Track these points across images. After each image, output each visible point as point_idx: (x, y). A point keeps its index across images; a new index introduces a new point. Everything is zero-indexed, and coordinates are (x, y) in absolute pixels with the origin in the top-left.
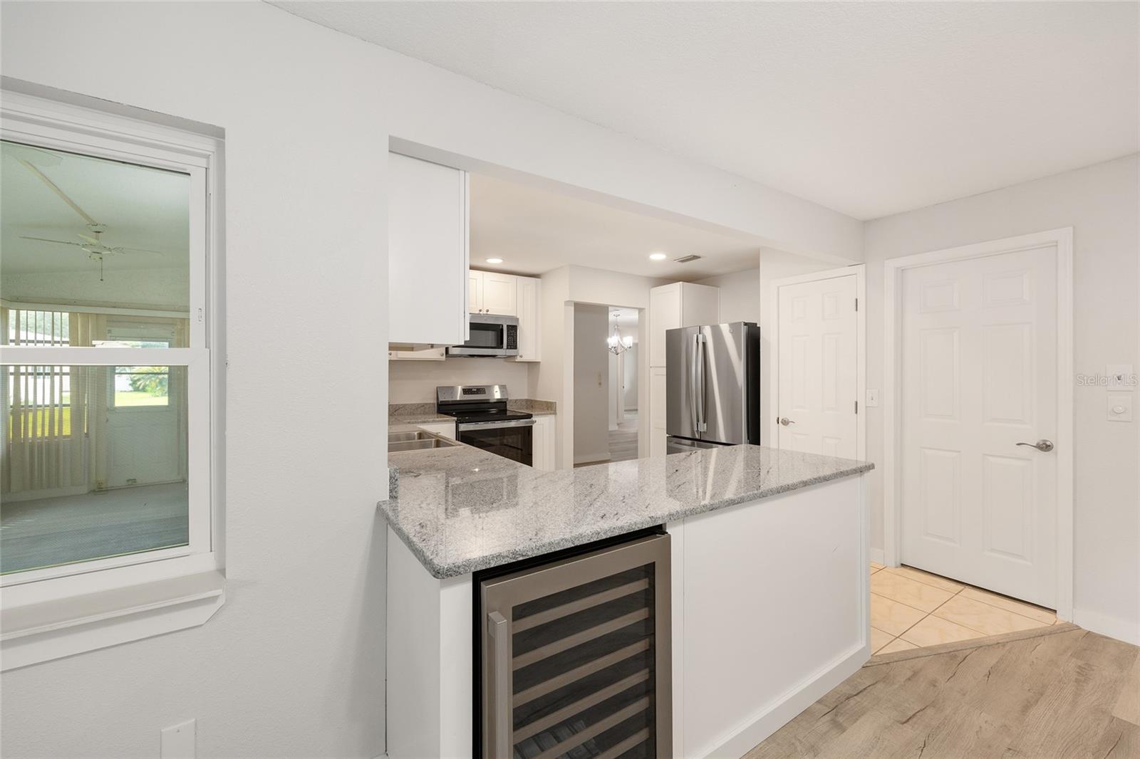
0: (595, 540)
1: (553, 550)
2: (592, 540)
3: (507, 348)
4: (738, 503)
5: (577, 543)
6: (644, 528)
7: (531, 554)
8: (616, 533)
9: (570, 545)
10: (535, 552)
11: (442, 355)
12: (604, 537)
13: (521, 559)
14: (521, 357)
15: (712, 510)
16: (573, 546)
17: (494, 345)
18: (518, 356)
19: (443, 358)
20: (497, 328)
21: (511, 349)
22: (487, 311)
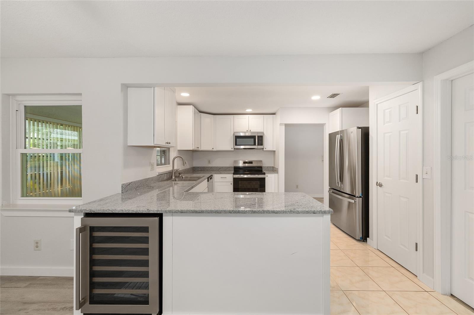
0: (121, 212)
1: (104, 212)
2: (120, 212)
3: (258, 145)
4: (199, 213)
5: (114, 212)
6: (143, 213)
7: (96, 212)
8: (130, 212)
9: (111, 212)
10: (98, 211)
11: (232, 149)
12: (125, 212)
13: (93, 212)
14: (265, 148)
15: (181, 213)
16: (112, 212)
17: (253, 144)
18: (264, 148)
19: (233, 150)
20: (253, 137)
21: (260, 145)
22: (250, 130)
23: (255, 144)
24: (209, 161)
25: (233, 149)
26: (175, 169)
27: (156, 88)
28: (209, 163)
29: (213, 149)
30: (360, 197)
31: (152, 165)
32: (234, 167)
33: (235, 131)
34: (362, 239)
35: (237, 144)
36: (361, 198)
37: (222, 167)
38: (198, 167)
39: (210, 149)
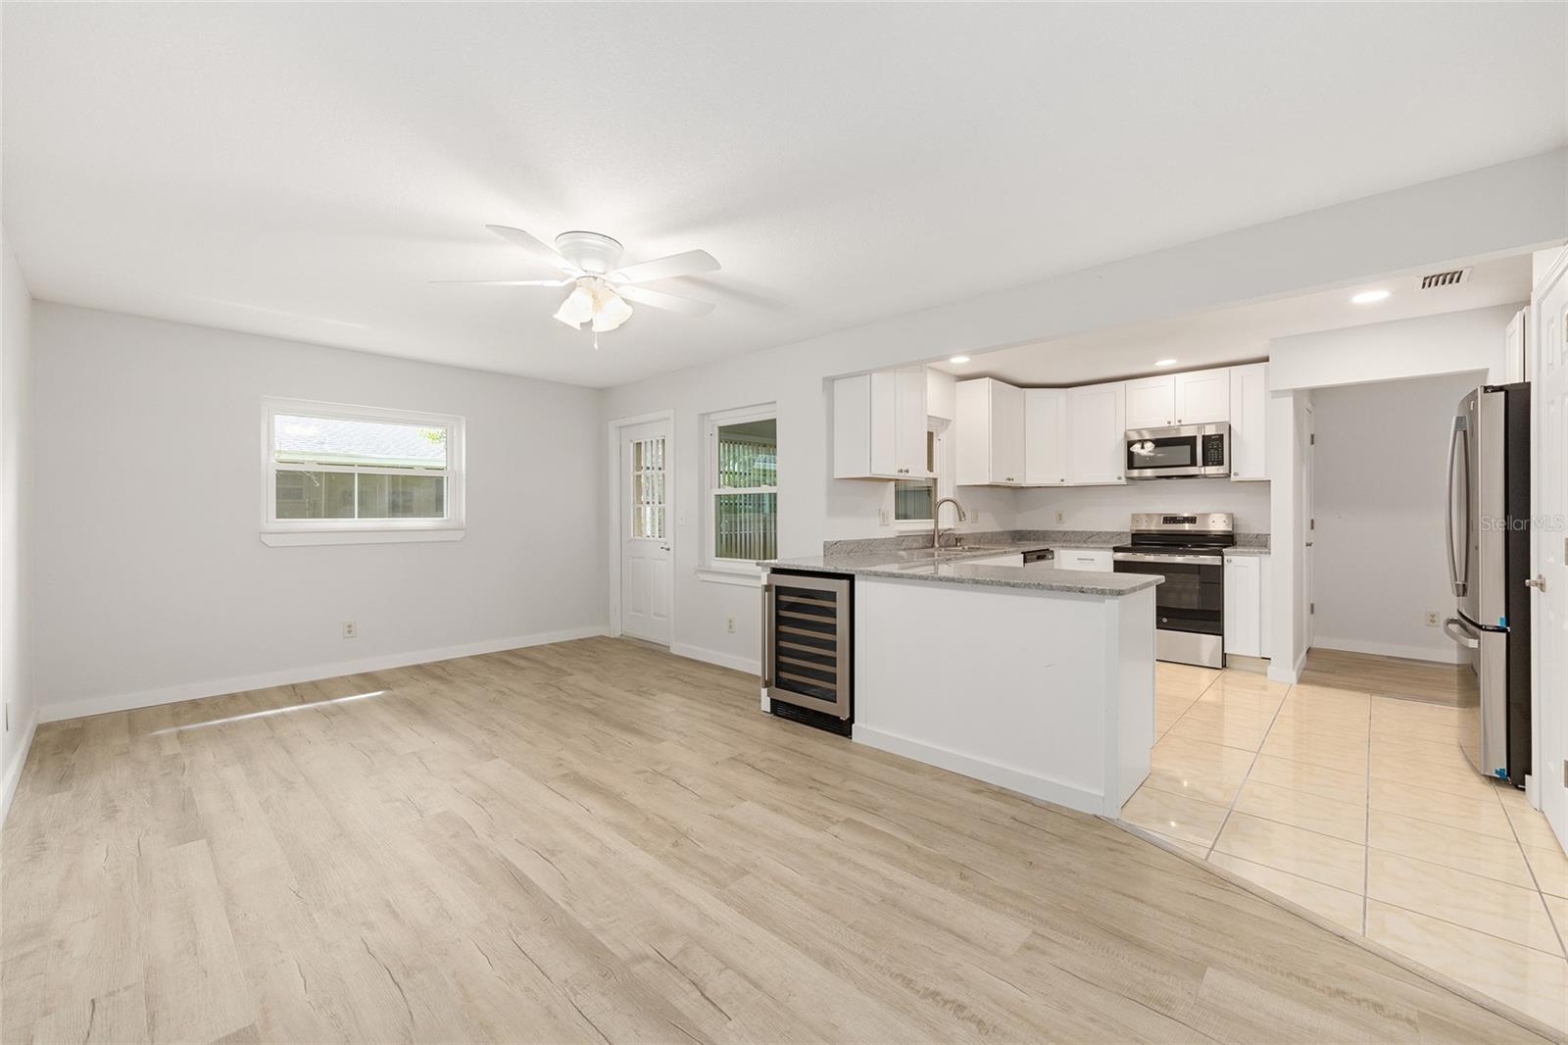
2: (805, 570)
3: (1204, 466)
4: (897, 577)
6: (830, 572)
8: (816, 569)
9: (796, 568)
11: (1120, 478)
12: (810, 570)
13: (783, 569)
14: (1237, 474)
17: (1189, 463)
18: (1232, 474)
19: (1123, 481)
20: (1190, 441)
21: (1213, 465)
22: (1180, 421)
23: (1193, 463)
24: (1060, 515)
25: (1124, 479)
26: (939, 527)
27: (873, 375)
28: (1060, 519)
29: (1063, 480)
30: (1499, 630)
31: (883, 515)
32: (1133, 535)
33: (1128, 428)
34: (1509, 775)
35: (1136, 465)
36: (1504, 635)
37: (1098, 533)
38: (1030, 532)
39: (1057, 483)
